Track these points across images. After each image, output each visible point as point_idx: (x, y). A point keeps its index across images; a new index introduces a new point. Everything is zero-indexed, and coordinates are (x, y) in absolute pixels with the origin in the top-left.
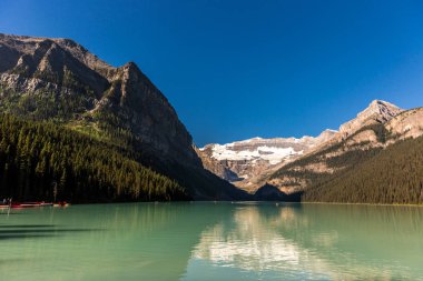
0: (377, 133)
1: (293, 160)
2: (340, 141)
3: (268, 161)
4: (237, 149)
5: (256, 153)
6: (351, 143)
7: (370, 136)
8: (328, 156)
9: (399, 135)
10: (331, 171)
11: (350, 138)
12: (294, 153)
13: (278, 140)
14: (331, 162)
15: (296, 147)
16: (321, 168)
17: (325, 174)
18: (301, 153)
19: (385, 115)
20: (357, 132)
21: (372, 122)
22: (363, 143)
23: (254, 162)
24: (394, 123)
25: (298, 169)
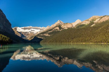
0: (59, 28)
1: (40, 33)
2: (51, 29)
3: (33, 33)
4: (25, 29)
5: (30, 30)
6: (54, 29)
7: (58, 28)
8: (49, 32)
9: (63, 28)
10: (49, 36)
11: (54, 28)
12: (40, 31)
13: (36, 27)
14: (49, 34)
15: (41, 30)
16: (47, 35)
17: (48, 36)
18: (42, 31)
19: (61, 23)
20: (55, 27)
21: (58, 25)
22: (56, 30)
23: (29, 33)
24: (62, 26)
25: (42, 35)
